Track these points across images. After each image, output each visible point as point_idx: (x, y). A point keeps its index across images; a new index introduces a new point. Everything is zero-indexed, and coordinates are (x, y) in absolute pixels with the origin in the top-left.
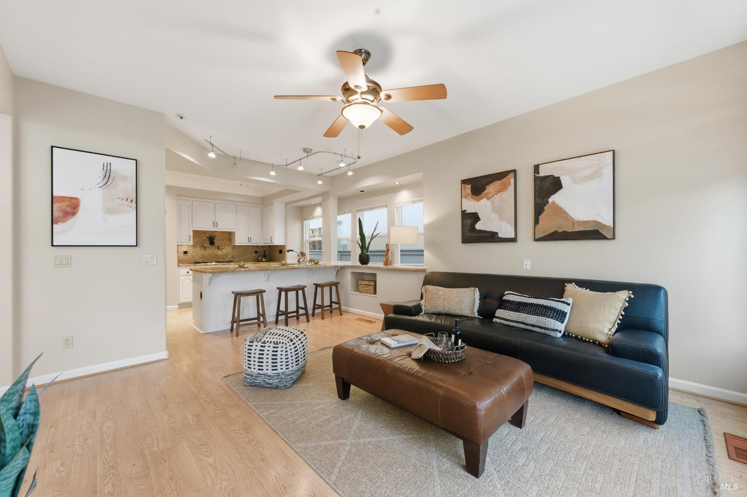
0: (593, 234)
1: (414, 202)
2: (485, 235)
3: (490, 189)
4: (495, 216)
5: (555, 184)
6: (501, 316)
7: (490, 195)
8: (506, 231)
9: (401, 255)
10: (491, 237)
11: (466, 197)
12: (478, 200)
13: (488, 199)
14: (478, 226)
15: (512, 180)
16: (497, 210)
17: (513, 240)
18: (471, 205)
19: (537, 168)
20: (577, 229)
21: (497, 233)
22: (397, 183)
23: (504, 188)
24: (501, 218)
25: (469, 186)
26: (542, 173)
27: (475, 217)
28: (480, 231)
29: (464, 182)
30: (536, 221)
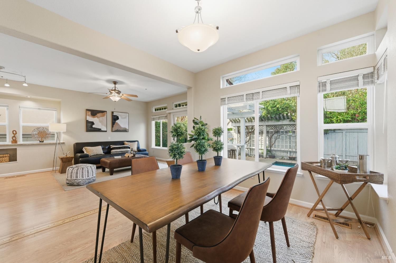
0: (125, 131)
3: (98, 115)
4: (100, 124)
5: (117, 118)
6: (113, 152)
7: (98, 117)
8: (104, 128)
10: (99, 130)
11: (89, 115)
12: (94, 118)
13: (98, 118)
14: (94, 126)
15: (106, 114)
16: (101, 122)
17: (106, 131)
18: (90, 119)
19: (113, 113)
20: (122, 129)
21: (101, 129)
22: (29, 97)
23: (103, 116)
24: (102, 124)
25: (90, 112)
26: (114, 114)
27: (93, 123)
28: (95, 128)
29: (87, 110)
30: (112, 127)
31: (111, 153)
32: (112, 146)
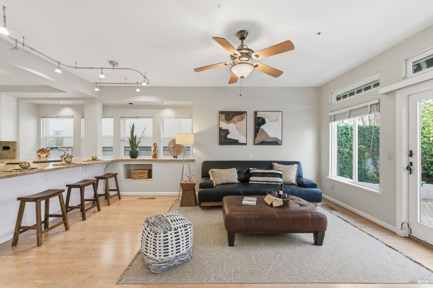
0: (276, 142)
1: (176, 117)
2: (233, 141)
3: (235, 118)
4: (237, 132)
5: (263, 122)
6: (252, 180)
7: (235, 122)
8: (242, 140)
9: (164, 150)
10: (235, 142)
11: (222, 121)
12: (229, 123)
13: (234, 123)
14: (229, 136)
15: (246, 116)
16: (238, 129)
17: (245, 144)
18: (224, 125)
19: (256, 113)
20: (270, 140)
21: (238, 141)
22: (166, 104)
23: (242, 119)
24: (240, 134)
25: (224, 115)
26: (258, 116)
27: (227, 132)
28: (230, 139)
29: (221, 113)
30: (255, 136)
31: (250, 182)
32: (253, 170)
